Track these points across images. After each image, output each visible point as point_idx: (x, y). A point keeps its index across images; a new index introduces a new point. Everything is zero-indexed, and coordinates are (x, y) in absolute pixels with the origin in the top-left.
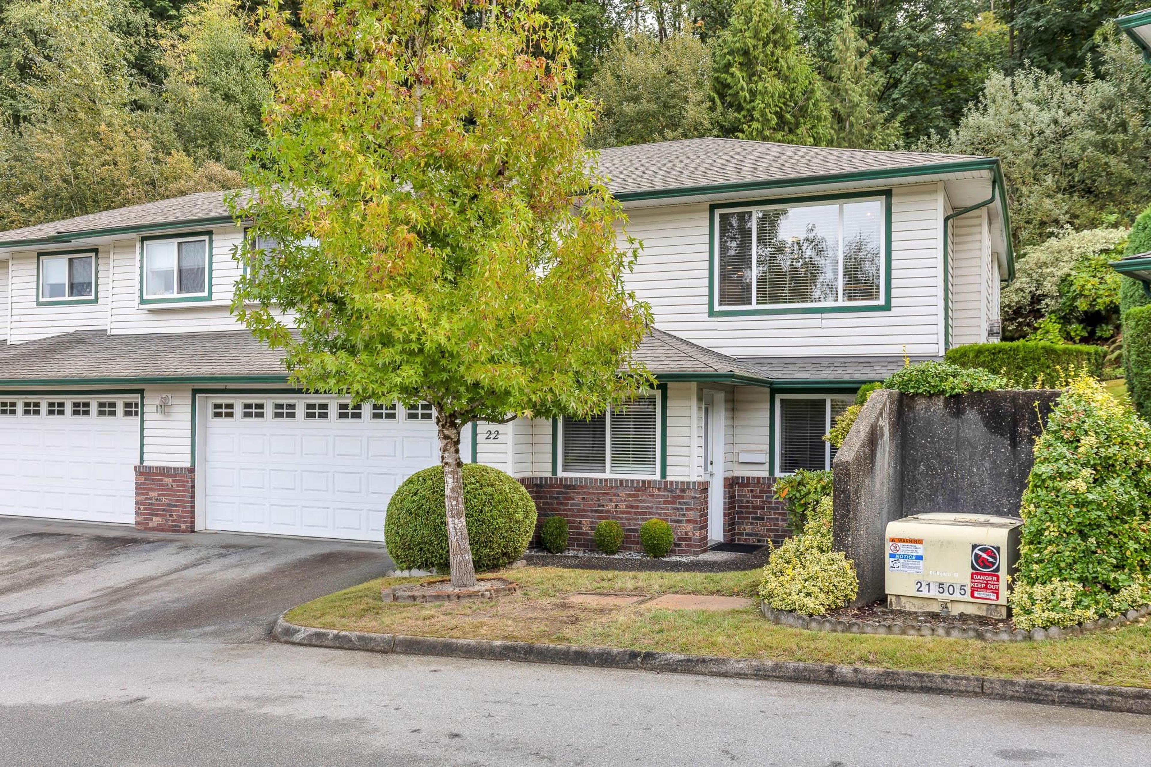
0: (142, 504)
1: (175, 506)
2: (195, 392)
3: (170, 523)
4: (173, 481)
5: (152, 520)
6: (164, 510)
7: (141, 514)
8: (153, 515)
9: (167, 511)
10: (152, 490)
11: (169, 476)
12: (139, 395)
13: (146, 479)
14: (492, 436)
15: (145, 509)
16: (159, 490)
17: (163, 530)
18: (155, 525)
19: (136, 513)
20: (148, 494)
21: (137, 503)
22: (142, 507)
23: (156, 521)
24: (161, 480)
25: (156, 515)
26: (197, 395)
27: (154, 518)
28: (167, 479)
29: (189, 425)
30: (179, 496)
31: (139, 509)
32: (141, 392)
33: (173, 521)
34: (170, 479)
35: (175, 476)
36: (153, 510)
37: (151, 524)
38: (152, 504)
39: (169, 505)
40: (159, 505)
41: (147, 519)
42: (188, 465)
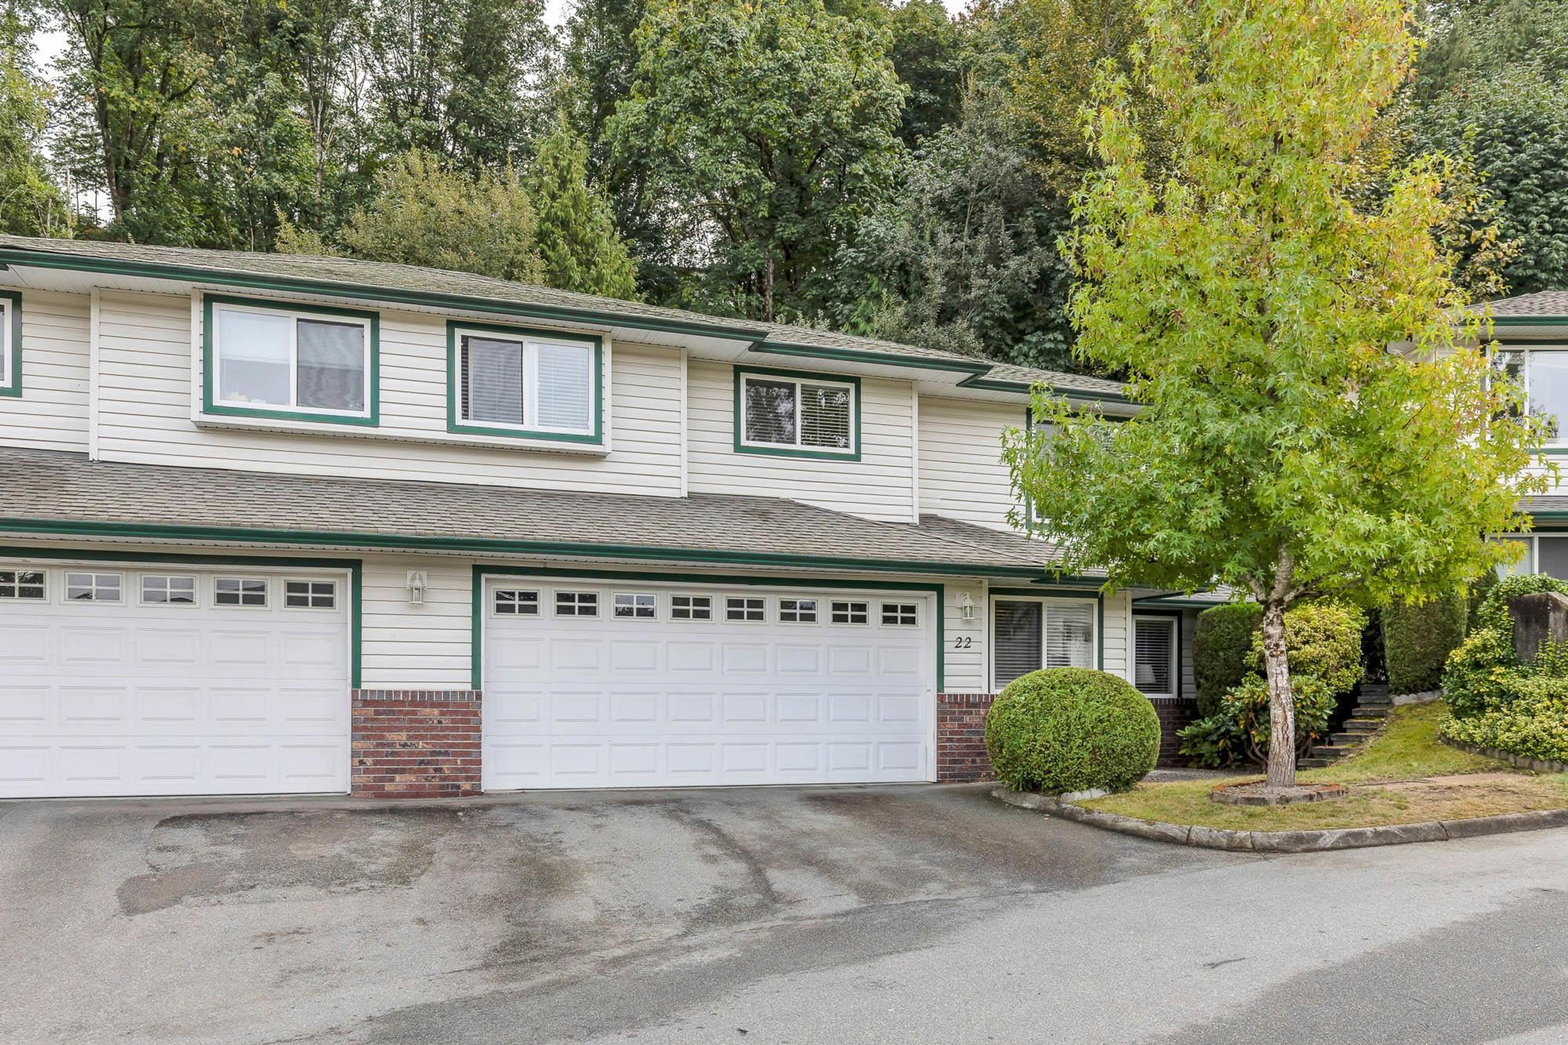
0: (367, 754)
1: (446, 753)
2: (478, 570)
3: (436, 782)
4: (442, 714)
5: (392, 780)
6: (422, 762)
7: (366, 771)
8: (396, 771)
9: (429, 763)
10: (390, 729)
11: (433, 705)
12: (349, 571)
13: (377, 713)
14: (963, 644)
15: (376, 763)
16: (408, 729)
17: (418, 795)
18: (401, 789)
19: (354, 771)
20: (381, 737)
21: (354, 754)
22: (369, 761)
23: (402, 781)
24: (414, 713)
25: (403, 771)
26: (484, 577)
27: (398, 777)
28: (428, 710)
29: (468, 623)
30: (455, 737)
31: (361, 762)
32: (356, 565)
33: (442, 779)
34: (436, 711)
35: (447, 705)
36: (399, 762)
37: (389, 787)
38: (393, 754)
39: (434, 753)
40: (411, 754)
41: (382, 779)
42: (468, 687)
